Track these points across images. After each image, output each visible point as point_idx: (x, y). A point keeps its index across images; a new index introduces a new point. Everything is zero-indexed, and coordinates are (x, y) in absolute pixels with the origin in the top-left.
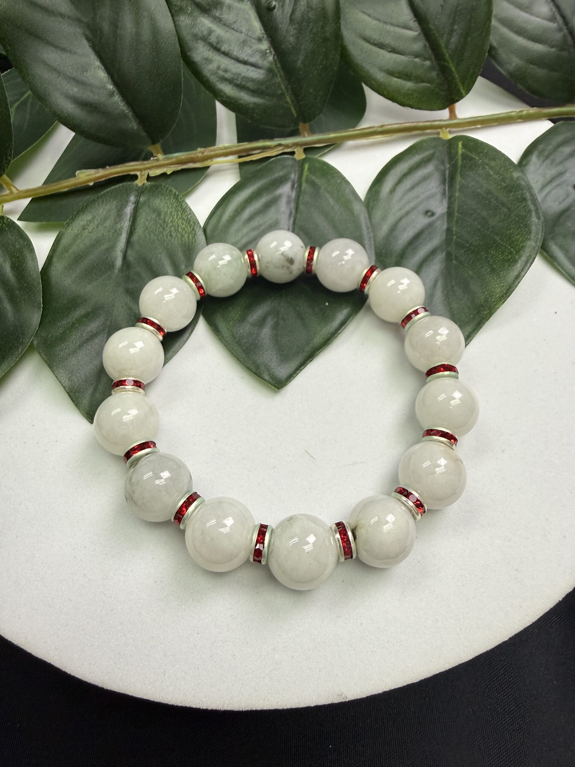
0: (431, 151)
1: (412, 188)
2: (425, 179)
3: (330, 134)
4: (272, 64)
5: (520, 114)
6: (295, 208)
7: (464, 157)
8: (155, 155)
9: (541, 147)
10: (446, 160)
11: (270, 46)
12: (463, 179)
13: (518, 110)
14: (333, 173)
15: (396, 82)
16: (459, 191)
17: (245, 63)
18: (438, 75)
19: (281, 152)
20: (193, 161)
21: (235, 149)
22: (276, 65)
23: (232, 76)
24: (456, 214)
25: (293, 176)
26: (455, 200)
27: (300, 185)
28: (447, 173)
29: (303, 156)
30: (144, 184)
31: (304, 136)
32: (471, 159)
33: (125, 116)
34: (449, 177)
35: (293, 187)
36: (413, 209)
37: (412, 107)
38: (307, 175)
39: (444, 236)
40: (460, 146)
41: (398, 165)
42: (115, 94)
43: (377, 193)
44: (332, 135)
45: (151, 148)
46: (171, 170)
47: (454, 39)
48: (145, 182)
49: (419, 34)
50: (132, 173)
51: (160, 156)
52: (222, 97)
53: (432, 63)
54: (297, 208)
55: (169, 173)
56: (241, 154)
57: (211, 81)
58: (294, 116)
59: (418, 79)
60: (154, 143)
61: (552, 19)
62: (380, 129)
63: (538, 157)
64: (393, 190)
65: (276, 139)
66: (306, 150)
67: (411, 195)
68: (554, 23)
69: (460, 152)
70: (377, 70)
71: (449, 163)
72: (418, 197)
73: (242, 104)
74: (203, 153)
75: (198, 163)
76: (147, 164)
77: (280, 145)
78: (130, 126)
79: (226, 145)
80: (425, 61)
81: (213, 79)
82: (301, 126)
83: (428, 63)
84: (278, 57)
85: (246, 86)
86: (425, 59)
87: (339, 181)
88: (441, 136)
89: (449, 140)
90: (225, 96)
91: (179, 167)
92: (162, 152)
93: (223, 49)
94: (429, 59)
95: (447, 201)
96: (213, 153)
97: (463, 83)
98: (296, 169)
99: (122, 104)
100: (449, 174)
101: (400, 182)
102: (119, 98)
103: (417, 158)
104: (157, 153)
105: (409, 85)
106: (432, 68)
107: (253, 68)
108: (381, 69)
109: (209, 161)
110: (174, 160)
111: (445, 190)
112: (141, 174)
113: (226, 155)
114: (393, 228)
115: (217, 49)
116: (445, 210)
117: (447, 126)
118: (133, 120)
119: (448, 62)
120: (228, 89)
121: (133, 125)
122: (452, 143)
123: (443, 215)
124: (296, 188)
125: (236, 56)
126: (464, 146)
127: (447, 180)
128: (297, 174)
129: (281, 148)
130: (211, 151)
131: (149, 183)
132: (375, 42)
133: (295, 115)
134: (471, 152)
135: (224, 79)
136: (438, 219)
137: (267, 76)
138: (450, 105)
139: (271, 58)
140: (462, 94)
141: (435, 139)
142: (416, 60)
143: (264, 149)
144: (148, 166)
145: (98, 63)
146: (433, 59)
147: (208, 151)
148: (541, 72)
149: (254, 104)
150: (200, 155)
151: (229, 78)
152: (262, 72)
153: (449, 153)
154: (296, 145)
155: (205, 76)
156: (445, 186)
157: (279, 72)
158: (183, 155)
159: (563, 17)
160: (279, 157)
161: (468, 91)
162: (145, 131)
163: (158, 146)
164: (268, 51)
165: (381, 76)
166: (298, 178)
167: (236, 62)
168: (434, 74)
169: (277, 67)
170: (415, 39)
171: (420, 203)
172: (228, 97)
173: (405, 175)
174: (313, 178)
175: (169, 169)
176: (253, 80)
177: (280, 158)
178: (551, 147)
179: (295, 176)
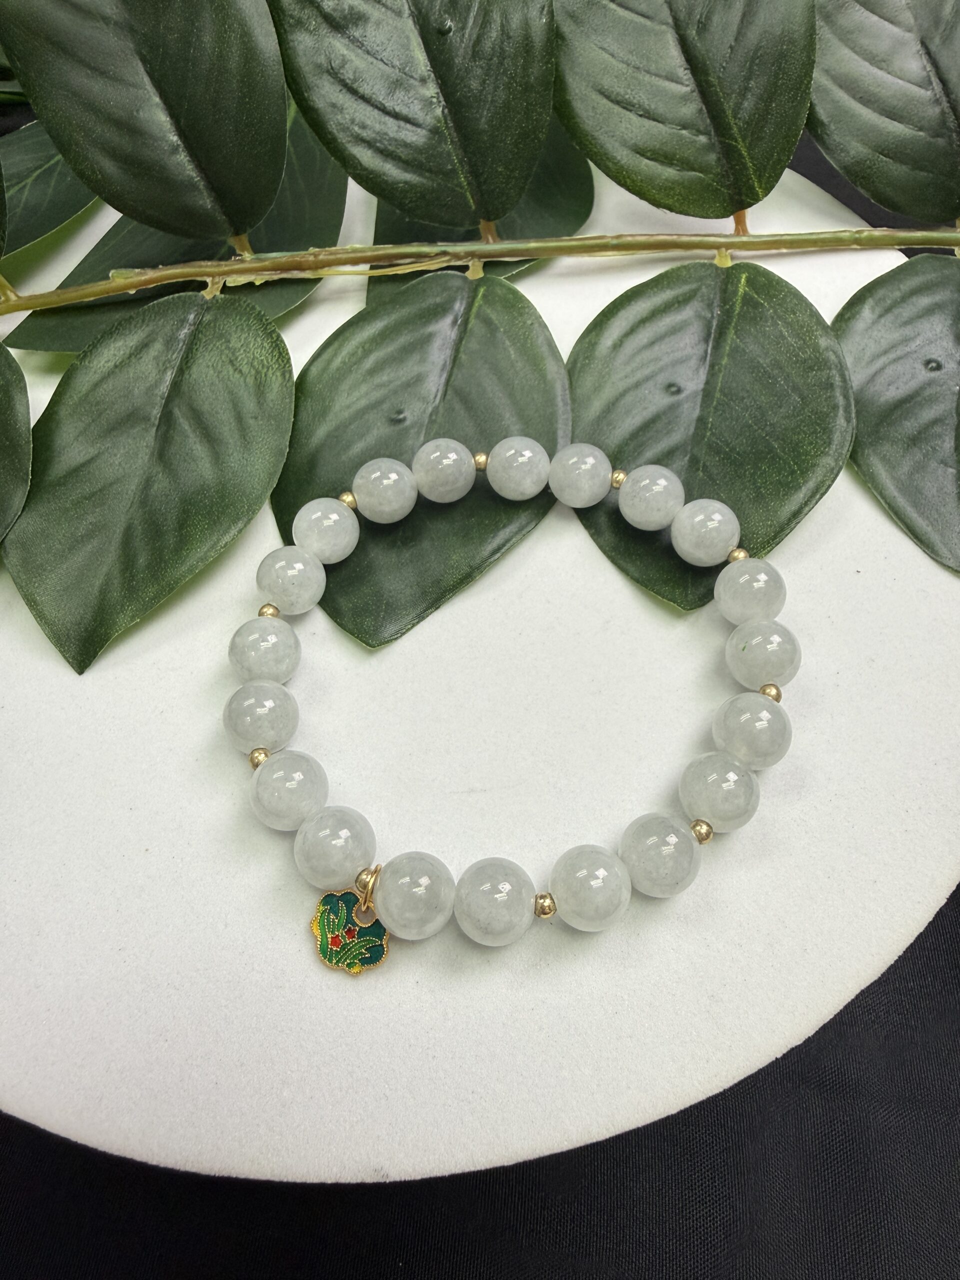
0: (694, 286)
1: (652, 344)
2: (674, 331)
3: (529, 242)
4: (439, 121)
5: (857, 236)
6: (452, 358)
7: (747, 300)
8: (238, 252)
9: (881, 293)
10: (716, 303)
11: (439, 91)
12: (738, 337)
13: (854, 230)
14: (522, 307)
15: (647, 165)
16: (728, 355)
17: (396, 116)
18: (719, 159)
19: (445, 265)
20: (300, 267)
21: (369, 254)
22: (446, 123)
23: (374, 135)
24: (718, 395)
25: (459, 307)
26: (720, 371)
27: (466, 322)
28: (715, 323)
29: (481, 274)
30: (215, 296)
31: (488, 243)
32: (756, 305)
33: (193, 187)
34: (716, 331)
35: (455, 322)
36: (647, 379)
37: (671, 210)
38: (480, 306)
39: (692, 430)
40: (743, 280)
41: (633, 303)
42: (181, 150)
43: (593, 345)
44: (533, 245)
45: (232, 241)
46: (262, 279)
47: (748, 104)
48: (218, 293)
49: (693, 92)
50: (199, 279)
51: (247, 256)
52: (355, 168)
53: (710, 139)
54: (455, 359)
55: (258, 283)
56: (375, 262)
57: (339, 140)
58: (471, 207)
59: (686, 165)
60: (237, 233)
61: (925, 84)
62: (615, 242)
63: (873, 309)
64: (618, 345)
65: (439, 244)
66: (487, 266)
67: (647, 355)
68: (927, 90)
69: (741, 290)
70: (617, 145)
71: (721, 307)
72: (657, 359)
73: (386, 182)
74: (315, 255)
75: (308, 271)
76: (225, 266)
77: (444, 253)
78: (201, 202)
79: (358, 246)
80: (697, 135)
81: (342, 138)
82: (482, 225)
83: (703, 139)
84: (450, 111)
85: (394, 154)
86: (699, 132)
87: (529, 322)
88: (716, 262)
89: (728, 268)
90: (359, 168)
91: (275, 274)
92: (250, 249)
93: (361, 90)
94: (706, 133)
95: (706, 372)
96: (332, 257)
97: (760, 178)
98: (466, 295)
99: (190, 167)
100: (717, 325)
101: (632, 331)
102: (186, 156)
103: (667, 295)
104: (243, 251)
105: (669, 173)
106: (710, 148)
107: (408, 126)
108: (624, 143)
109: (326, 269)
110: (267, 263)
111: (706, 352)
112: (212, 281)
113: (355, 262)
114: (610, 407)
115: (353, 91)
116: (701, 386)
117: (728, 246)
118: (205, 194)
119: (736, 141)
120: (365, 157)
121: (206, 201)
122: (729, 276)
123: (695, 394)
124: (459, 326)
125: (380, 102)
126: (748, 280)
127: (713, 336)
128: (464, 302)
129: (447, 258)
130: (331, 254)
131: (223, 296)
132: (619, 98)
133: (473, 207)
134: (757, 293)
135: (360, 140)
136: (687, 397)
137: (429, 139)
138: (736, 211)
139: (439, 111)
140: (757, 195)
141: (704, 265)
142: (684, 132)
143: (420, 257)
144: (226, 269)
145: (157, 99)
146: (713, 133)
147: (324, 254)
148: (898, 170)
149: (406, 183)
150: (311, 258)
151: (368, 139)
152: (424, 132)
153: (724, 291)
154: (472, 255)
155: (330, 133)
156: (708, 346)
157: (449, 134)
158: (284, 257)
159: (943, 82)
160: (439, 273)
161: (768, 191)
162: (225, 213)
163: (244, 238)
164: (435, 100)
165: (624, 156)
166: (465, 309)
167: (380, 113)
168: (712, 157)
169: (447, 127)
170: (684, 99)
171: (661, 370)
172: (366, 169)
173: (643, 322)
174: (489, 311)
175: (259, 277)
176: (406, 145)
177: (441, 274)
178: (897, 294)
179: (461, 306)
